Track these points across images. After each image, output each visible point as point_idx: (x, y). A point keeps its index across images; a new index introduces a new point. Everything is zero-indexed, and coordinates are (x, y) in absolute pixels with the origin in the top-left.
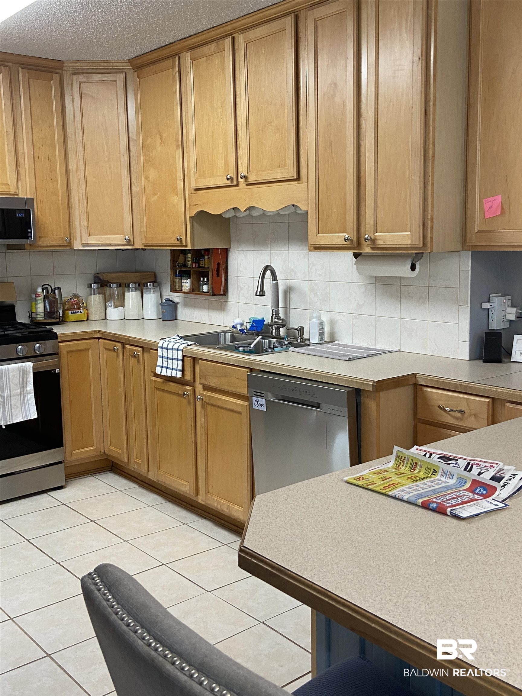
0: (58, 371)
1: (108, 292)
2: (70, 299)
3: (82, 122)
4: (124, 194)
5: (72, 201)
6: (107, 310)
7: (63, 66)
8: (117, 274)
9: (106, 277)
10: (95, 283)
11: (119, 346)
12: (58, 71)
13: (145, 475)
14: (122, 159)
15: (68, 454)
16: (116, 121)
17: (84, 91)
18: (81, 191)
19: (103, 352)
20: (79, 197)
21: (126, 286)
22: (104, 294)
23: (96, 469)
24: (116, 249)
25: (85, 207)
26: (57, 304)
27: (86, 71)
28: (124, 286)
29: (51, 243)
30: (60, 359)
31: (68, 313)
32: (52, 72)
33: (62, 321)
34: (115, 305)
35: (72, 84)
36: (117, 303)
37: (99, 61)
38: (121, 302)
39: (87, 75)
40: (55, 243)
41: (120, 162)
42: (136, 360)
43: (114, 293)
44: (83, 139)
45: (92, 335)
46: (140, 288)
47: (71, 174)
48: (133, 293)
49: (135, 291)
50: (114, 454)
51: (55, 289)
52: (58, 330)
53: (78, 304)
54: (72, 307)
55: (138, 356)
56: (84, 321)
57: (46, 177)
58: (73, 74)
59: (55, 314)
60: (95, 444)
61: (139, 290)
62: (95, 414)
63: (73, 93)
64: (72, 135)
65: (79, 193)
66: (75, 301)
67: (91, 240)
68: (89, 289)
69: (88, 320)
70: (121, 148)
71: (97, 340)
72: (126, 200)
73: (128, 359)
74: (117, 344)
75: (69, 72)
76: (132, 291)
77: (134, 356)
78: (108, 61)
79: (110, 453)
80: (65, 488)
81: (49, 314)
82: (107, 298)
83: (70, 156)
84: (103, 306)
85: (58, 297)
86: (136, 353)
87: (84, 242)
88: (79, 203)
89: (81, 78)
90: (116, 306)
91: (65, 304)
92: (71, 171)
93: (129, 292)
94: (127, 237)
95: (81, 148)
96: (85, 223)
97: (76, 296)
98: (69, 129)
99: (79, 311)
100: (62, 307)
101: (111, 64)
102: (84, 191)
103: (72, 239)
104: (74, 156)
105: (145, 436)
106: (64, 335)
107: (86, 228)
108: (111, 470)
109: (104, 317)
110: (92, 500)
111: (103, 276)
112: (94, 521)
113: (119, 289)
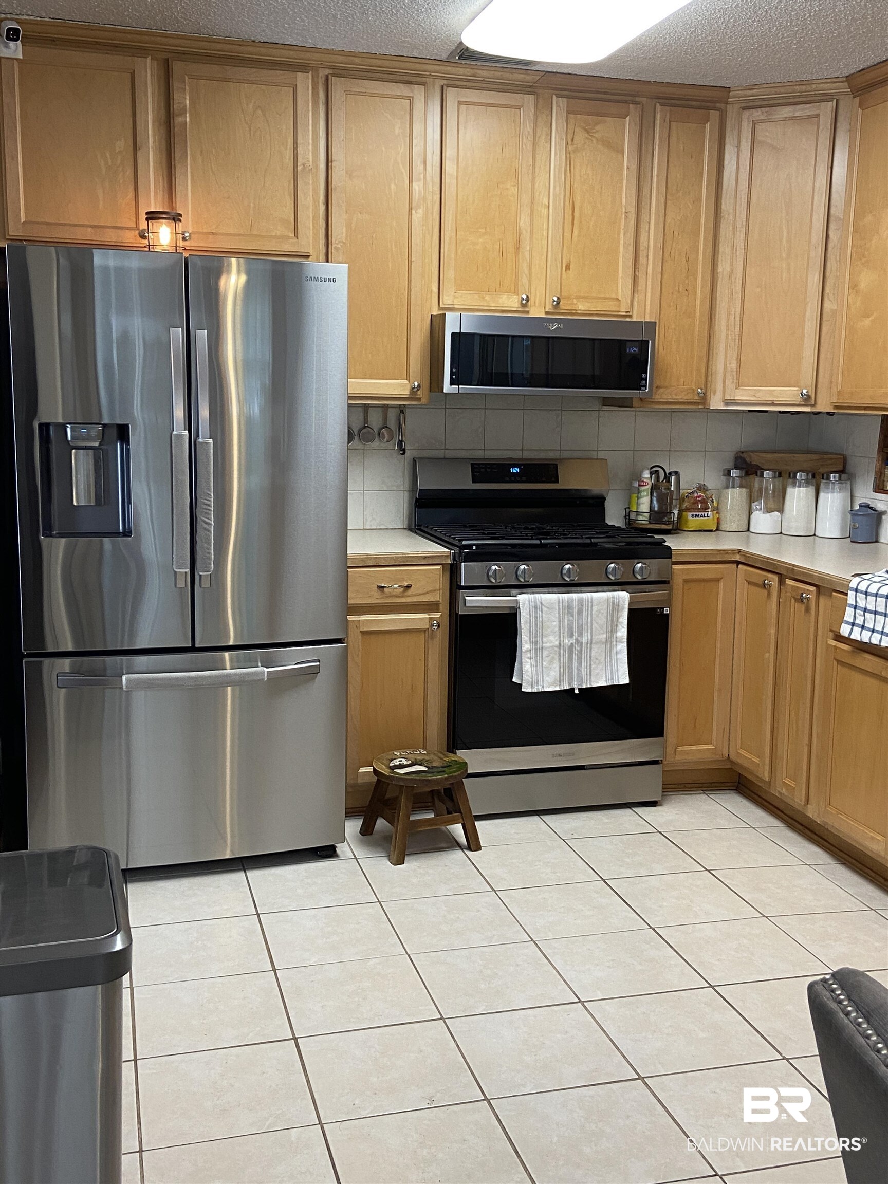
0: (667, 611)
1: (757, 485)
2: (693, 493)
3: (749, 193)
4: (808, 314)
5: (717, 327)
6: (753, 516)
7: (729, 97)
8: (776, 455)
9: (755, 459)
10: (736, 468)
11: (773, 580)
12: (718, 105)
13: (801, 810)
14: (812, 254)
15: (670, 750)
16: (809, 188)
17: (760, 137)
18: (733, 310)
19: (742, 587)
20: (728, 320)
21: (790, 476)
22: (750, 488)
23: (711, 783)
24: (780, 412)
25: (737, 337)
26: (672, 499)
27: (766, 103)
28: (786, 476)
29: (675, 397)
30: (671, 590)
31: (687, 516)
32: (708, 108)
33: (677, 529)
34: (766, 508)
35: (740, 126)
36: (771, 504)
37: (791, 84)
38: (778, 504)
39: (767, 109)
40: (681, 397)
41: (808, 259)
42: (803, 607)
43: (767, 488)
44: (748, 219)
45: (726, 556)
46: (814, 481)
47: (720, 280)
48: (801, 488)
49: (806, 487)
50: (746, 764)
51: (670, 474)
52: (671, 542)
53: (704, 502)
54: (693, 507)
55: (808, 600)
56: (711, 531)
57: (679, 286)
58: (744, 109)
59: (666, 516)
60: (714, 742)
61: (812, 485)
62: (720, 690)
63: (739, 142)
64: (729, 214)
65: (729, 314)
66: (700, 496)
67: (742, 395)
68: (725, 477)
69: (718, 529)
70: (813, 235)
71: (735, 566)
72: (810, 327)
73: (789, 603)
74: (770, 575)
75: (737, 106)
76: (799, 486)
77: (801, 600)
78: (809, 82)
79: (740, 761)
80: (661, 805)
81: (657, 515)
82: (755, 494)
83: (721, 250)
84: (746, 507)
85: (674, 487)
86: (804, 595)
87: (728, 397)
88: (728, 330)
89: (757, 114)
90: (768, 510)
91: (684, 500)
92: (720, 276)
93: (794, 486)
94: (805, 391)
95: (742, 236)
96: (734, 366)
97: (702, 488)
98: (726, 204)
99: (706, 513)
100: (678, 506)
101: (814, 86)
102: (738, 310)
103: (708, 394)
104: (728, 250)
105: (806, 741)
106: (682, 553)
107: (734, 373)
108: (736, 790)
109: (745, 528)
110: (705, 834)
111: (750, 457)
112: (709, 871)
113: (776, 480)
